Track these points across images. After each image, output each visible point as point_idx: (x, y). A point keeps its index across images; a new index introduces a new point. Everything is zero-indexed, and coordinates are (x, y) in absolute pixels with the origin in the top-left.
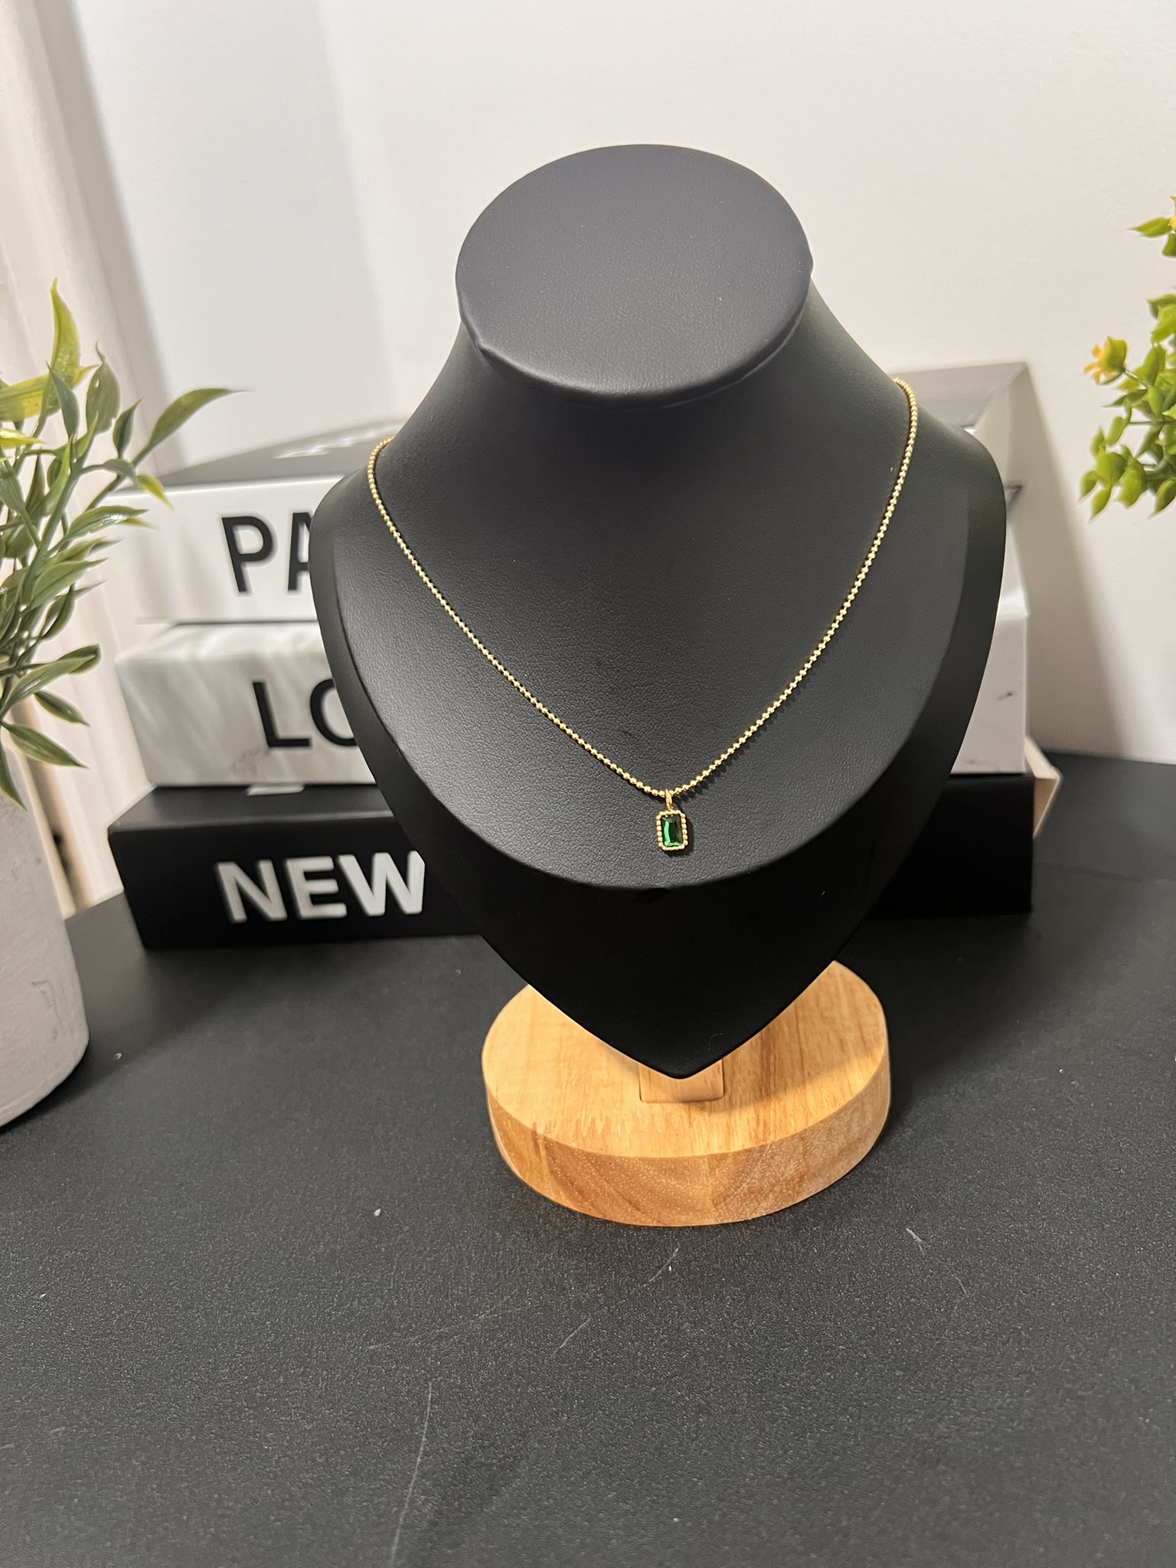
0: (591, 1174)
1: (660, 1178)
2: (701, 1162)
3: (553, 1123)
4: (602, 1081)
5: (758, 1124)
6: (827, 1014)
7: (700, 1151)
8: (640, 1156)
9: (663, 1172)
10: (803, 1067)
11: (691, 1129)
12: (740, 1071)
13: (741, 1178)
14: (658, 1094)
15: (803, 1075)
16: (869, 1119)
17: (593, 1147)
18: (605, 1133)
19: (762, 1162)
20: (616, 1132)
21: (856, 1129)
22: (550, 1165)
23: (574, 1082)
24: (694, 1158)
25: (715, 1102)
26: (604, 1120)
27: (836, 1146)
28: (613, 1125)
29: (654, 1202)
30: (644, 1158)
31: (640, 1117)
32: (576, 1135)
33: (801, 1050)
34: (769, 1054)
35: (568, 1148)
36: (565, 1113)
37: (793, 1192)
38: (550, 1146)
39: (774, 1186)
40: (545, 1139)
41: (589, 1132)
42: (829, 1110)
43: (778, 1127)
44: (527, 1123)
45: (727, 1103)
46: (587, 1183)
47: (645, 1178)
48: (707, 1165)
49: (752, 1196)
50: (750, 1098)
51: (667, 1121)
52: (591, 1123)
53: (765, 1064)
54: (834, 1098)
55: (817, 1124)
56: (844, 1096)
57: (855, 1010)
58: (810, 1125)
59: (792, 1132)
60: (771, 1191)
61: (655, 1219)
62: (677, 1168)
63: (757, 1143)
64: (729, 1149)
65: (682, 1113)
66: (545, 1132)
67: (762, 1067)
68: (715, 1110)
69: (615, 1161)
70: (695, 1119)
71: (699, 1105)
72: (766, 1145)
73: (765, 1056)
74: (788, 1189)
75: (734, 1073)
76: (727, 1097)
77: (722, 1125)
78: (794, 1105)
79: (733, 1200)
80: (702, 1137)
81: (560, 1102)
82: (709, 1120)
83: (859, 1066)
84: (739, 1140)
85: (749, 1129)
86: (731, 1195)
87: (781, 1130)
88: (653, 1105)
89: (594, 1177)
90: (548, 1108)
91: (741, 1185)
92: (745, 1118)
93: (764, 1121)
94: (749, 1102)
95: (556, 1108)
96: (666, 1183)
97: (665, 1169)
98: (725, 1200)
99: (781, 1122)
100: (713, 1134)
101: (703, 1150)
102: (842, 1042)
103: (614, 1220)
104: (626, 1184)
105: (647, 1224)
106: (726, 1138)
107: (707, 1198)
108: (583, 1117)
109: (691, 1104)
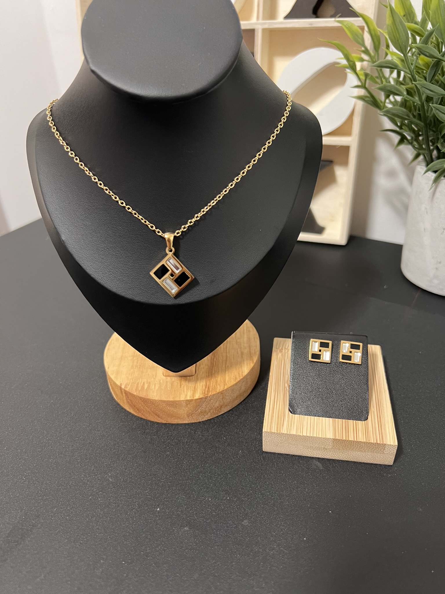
0: (142, 405)
1: (167, 407)
2: (183, 402)
3: (128, 384)
5: (206, 388)
7: (182, 398)
8: (159, 399)
10: (226, 363)
11: (181, 389)
13: (198, 408)
15: (226, 367)
17: (142, 395)
18: (148, 389)
19: (206, 402)
24: (180, 400)
25: (191, 377)
26: (148, 383)
27: (235, 395)
28: (151, 385)
29: (165, 415)
31: (162, 383)
32: (136, 390)
33: (226, 356)
36: (133, 380)
37: (218, 412)
38: (126, 393)
39: (210, 410)
40: (125, 390)
41: (141, 388)
42: (233, 382)
43: (213, 389)
44: (118, 383)
45: (196, 378)
46: (140, 407)
47: (161, 407)
48: (185, 403)
49: (202, 414)
50: (205, 376)
55: (228, 388)
58: (225, 388)
59: (218, 391)
60: (209, 412)
63: (204, 396)
64: (194, 398)
65: (178, 382)
66: (125, 387)
67: (211, 363)
71: (185, 378)
72: (208, 397)
74: (215, 411)
76: (196, 375)
77: (192, 387)
78: (221, 380)
79: (194, 415)
80: (184, 392)
81: (132, 375)
82: (188, 385)
83: (247, 364)
84: (198, 394)
85: (202, 390)
86: (194, 413)
87: (214, 390)
88: (168, 377)
89: (143, 405)
90: (127, 377)
91: (198, 410)
92: (201, 385)
93: (208, 386)
94: (204, 378)
95: (130, 377)
96: (170, 409)
97: (169, 404)
98: (191, 415)
99: (214, 386)
100: (188, 391)
101: (184, 398)
102: (242, 353)
103: (150, 420)
104: (155, 408)
105: (162, 422)
106: (193, 393)
107: (185, 414)
108: (140, 382)
109: (182, 377)
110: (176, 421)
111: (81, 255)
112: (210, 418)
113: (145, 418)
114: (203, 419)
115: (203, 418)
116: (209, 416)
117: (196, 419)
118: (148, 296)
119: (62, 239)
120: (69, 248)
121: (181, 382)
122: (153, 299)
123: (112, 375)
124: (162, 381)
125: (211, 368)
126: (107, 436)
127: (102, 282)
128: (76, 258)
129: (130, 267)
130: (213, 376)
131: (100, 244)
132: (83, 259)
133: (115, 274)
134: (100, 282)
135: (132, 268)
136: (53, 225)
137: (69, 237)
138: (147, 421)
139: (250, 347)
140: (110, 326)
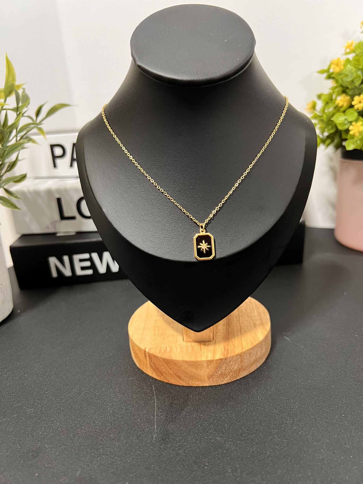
4: (170, 334)
6: (249, 315)
9: (190, 366)
12: (219, 332)
14: (189, 339)
16: (264, 351)
20: (174, 351)
21: (259, 354)
22: (150, 363)
23: (160, 335)
30: (184, 361)
34: (229, 326)
35: (157, 356)
51: (192, 348)
52: (165, 348)
53: (228, 331)
54: (252, 342)
56: (255, 342)
57: (259, 314)
61: (187, 383)
62: (195, 364)
68: (209, 345)
69: (173, 362)
70: (202, 348)
73: (228, 327)
75: (217, 333)
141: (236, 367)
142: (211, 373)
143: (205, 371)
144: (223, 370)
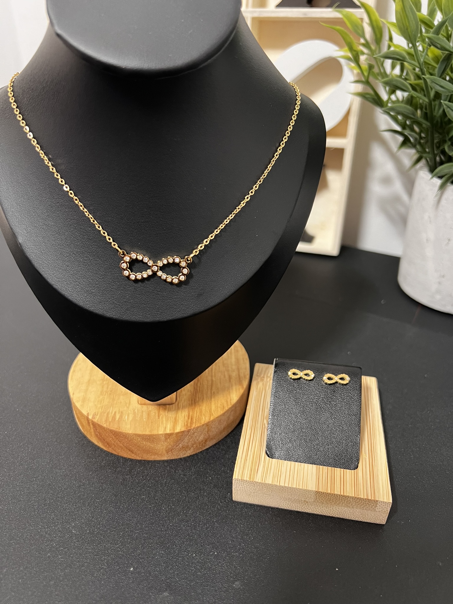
0: (112, 438)
1: (143, 442)
2: (161, 436)
3: (96, 414)
4: (122, 392)
5: (189, 419)
7: (161, 432)
8: (134, 433)
10: (211, 389)
11: (159, 420)
13: (179, 442)
15: (211, 393)
17: (114, 427)
18: (120, 420)
19: (189, 436)
20: (125, 420)
22: (94, 431)
24: (158, 434)
25: (172, 405)
26: (120, 413)
27: (222, 427)
28: (124, 416)
29: (140, 451)
30: (136, 434)
31: (137, 412)
32: (106, 421)
33: (212, 380)
34: (198, 381)
35: (102, 427)
36: (103, 409)
37: (202, 446)
38: (95, 425)
39: (193, 444)
40: (92, 421)
41: (112, 419)
42: (220, 412)
43: (197, 420)
44: (85, 413)
45: (176, 407)
46: (111, 441)
47: (136, 441)
48: (164, 437)
49: (184, 449)
50: (187, 404)
51: (148, 414)
52: (114, 414)
53: (196, 387)
54: (223, 406)
55: (214, 419)
56: (228, 405)
58: (211, 419)
59: (203, 423)
60: (192, 447)
61: (140, 457)
62: (151, 438)
63: (187, 428)
64: (174, 431)
65: (156, 411)
66: (92, 418)
67: (194, 388)
68: (170, 410)
69: (123, 434)
70: (161, 414)
71: (164, 407)
72: (191, 429)
74: (199, 445)
76: (177, 403)
77: (173, 418)
78: (206, 409)
79: (175, 451)
80: (163, 425)
81: (101, 402)
82: (167, 415)
83: (236, 390)
84: (179, 426)
85: (184, 421)
86: (174, 449)
87: (198, 422)
88: (143, 406)
89: (114, 439)
90: (96, 405)
91: (179, 445)
92: (183, 415)
93: (191, 417)
94: (186, 406)
95: (99, 406)
96: (146, 444)
97: (145, 439)
98: (171, 451)
99: (199, 417)
100: (168, 423)
101: (163, 431)
102: (230, 377)
103: (122, 456)
104: (128, 443)
105: (137, 459)
106: (174, 425)
107: (163, 450)
108: (111, 411)
109: (161, 406)
110: (153, 457)
111: (41, 261)
112: (192, 454)
113: (117, 454)
114: (185, 455)
115: (185, 453)
116: (191, 451)
117: (176, 455)
118: (122, 311)
119: (19, 242)
120: (27, 253)
121: (159, 412)
122: (128, 315)
123: (78, 402)
124: (136, 411)
125: (194, 394)
126: (71, 475)
127: (66, 293)
128: (35, 264)
129: (100, 276)
130: (197, 404)
131: (64, 248)
132: (44, 266)
133: (82, 285)
134: (64, 294)
135: (103, 278)
136: (8, 225)
137: (27, 239)
138: (118, 458)
139: (238, 369)
140: (75, 346)
141: (201, 438)
142: (170, 446)
143: (163, 444)
144: (186, 442)
